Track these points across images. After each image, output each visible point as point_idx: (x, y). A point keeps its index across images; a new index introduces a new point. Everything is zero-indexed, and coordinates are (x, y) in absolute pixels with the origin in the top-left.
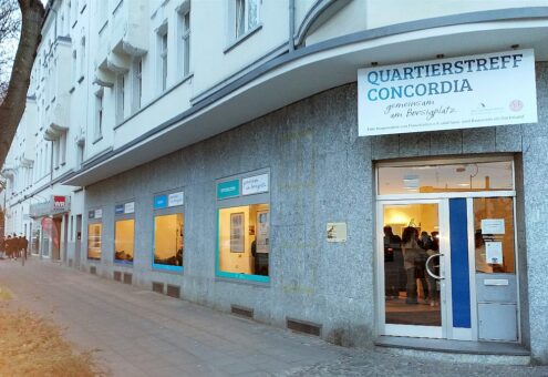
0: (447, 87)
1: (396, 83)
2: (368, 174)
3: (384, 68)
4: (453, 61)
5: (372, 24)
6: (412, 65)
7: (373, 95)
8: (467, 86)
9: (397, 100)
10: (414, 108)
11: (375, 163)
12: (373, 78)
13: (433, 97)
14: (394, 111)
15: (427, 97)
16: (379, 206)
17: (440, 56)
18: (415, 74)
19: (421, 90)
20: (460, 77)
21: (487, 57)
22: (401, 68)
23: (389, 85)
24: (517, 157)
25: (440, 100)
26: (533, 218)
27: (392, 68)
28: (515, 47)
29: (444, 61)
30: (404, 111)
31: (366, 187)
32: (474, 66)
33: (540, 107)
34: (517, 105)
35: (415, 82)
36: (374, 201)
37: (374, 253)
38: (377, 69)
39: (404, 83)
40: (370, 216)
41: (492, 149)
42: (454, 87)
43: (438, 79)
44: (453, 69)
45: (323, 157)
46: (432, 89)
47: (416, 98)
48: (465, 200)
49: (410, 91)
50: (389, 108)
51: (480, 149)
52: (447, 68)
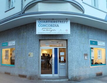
0: (54, 26)
1: (44, 24)
3: (42, 20)
4: (55, 20)
5: (39, 11)
6: (48, 20)
7: (39, 26)
8: (58, 26)
9: (44, 27)
10: (48, 29)
11: (40, 40)
12: (39, 22)
13: (52, 27)
14: (44, 29)
15: (50, 27)
16: (40, 49)
17: (53, 19)
18: (48, 22)
19: (49, 26)
20: (57, 24)
21: (62, 20)
22: (45, 20)
23: (43, 24)
24: (67, 40)
25: (53, 28)
26: (69, 52)
27: (43, 20)
28: (67, 19)
29: (54, 20)
30: (46, 29)
31: (38, 45)
32: (59, 22)
33: (71, 31)
34: (67, 30)
35: (48, 24)
36: (39, 48)
37: (39, 59)
38: (40, 20)
39: (46, 24)
40: (38, 51)
41: (62, 39)
42: (55, 26)
43: (53, 24)
46: (51, 26)
47: (48, 27)
48: (57, 48)
49: (47, 26)
50: (43, 29)
51: (60, 39)
52: (54, 22)
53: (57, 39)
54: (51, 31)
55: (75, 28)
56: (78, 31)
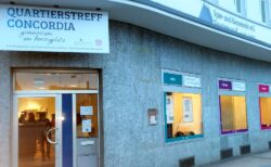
0: (60, 26)
1: (28, 18)
3: (20, 7)
4: (64, 11)
6: (39, 9)
7: (11, 23)
8: (72, 27)
9: (28, 29)
10: (40, 36)
11: (13, 70)
12: (11, 12)
13: (52, 31)
14: (26, 36)
15: (47, 30)
16: (16, 98)
17: (56, 7)
18: (40, 14)
19: (44, 25)
20: (68, 21)
21: (84, 12)
22: (31, 9)
23: (23, 18)
24: (100, 71)
25: (56, 34)
26: (107, 105)
27: (25, 8)
28: (98, 9)
29: (59, 10)
30: (33, 37)
32: (76, 16)
33: (111, 45)
34: (99, 42)
35: (41, 20)
36: (12, 94)
37: (11, 130)
38: (15, 7)
39: (33, 19)
40: (8, 105)
41: (86, 66)
42: (64, 27)
43: (55, 20)
44: (64, 16)
46: (51, 26)
47: (40, 30)
48: (70, 95)
49: (37, 25)
50: (23, 34)
52: (60, 14)
54: (51, 41)
55: (123, 37)
56: (130, 46)
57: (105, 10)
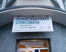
0: (34, 22)
1: (23, 21)
2: (15, 43)
3: (20, 17)
7: (17, 23)
8: (38, 23)
9: (23, 24)
10: (27, 26)
13: (31, 24)
14: (22, 27)
17: (33, 16)
20: (37, 21)
23: (21, 21)
25: (33, 25)
29: (34, 17)
31: (14, 47)
34: (49, 27)
35: (27, 21)
38: (19, 17)
39: (25, 21)
41: (44, 38)
44: (36, 19)
45: (5, 39)
47: (27, 24)
48: (38, 50)
51: (41, 38)
52: (34, 19)
53: (38, 38)
54: (31, 28)
57: (50, 16)
